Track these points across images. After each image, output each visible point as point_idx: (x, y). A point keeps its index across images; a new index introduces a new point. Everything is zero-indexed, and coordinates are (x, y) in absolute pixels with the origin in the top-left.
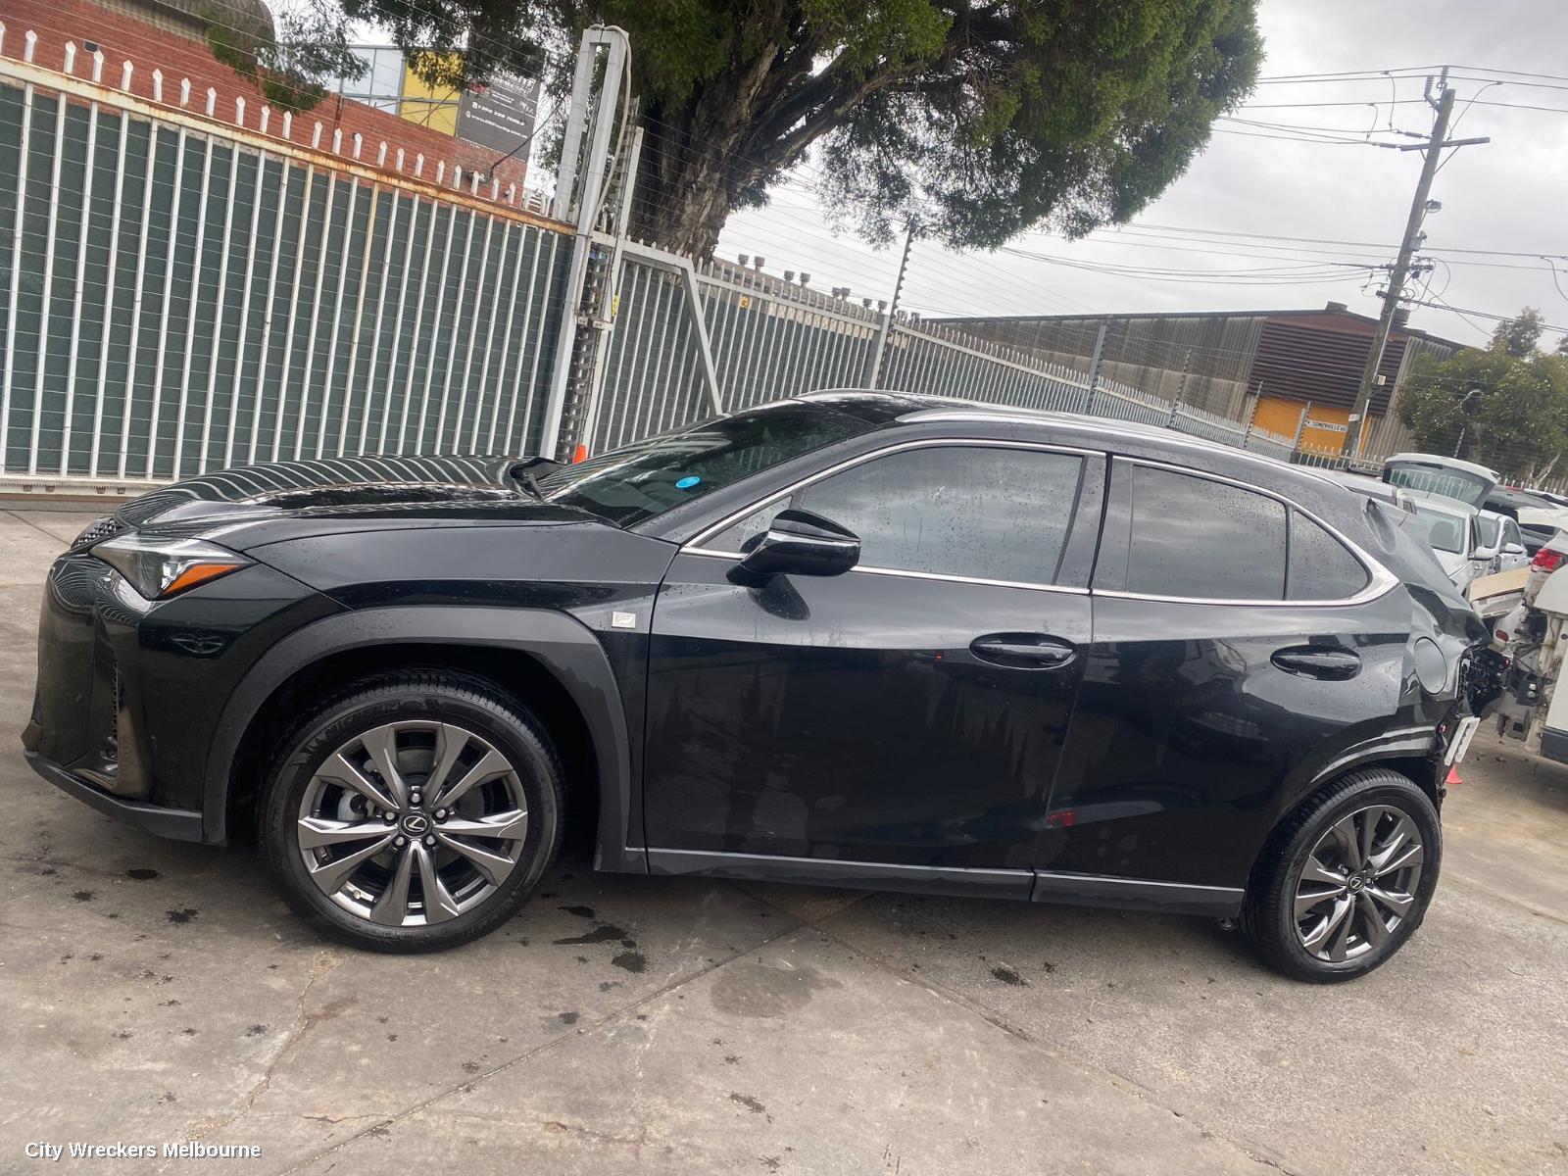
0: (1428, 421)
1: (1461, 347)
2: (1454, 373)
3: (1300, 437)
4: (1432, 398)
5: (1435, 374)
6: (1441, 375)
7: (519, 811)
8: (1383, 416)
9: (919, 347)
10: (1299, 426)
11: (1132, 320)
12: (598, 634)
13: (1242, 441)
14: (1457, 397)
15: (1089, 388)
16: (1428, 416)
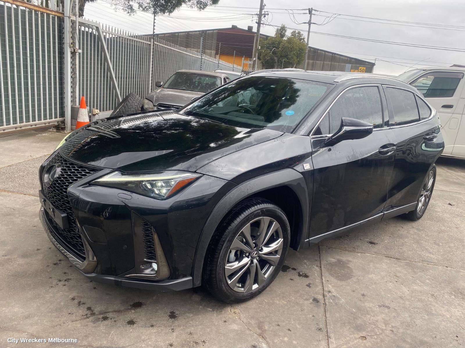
0: (265, 58)
1: (268, 36)
2: (269, 44)
3: (243, 66)
4: (264, 52)
5: (264, 44)
6: (266, 44)
7: (280, 239)
8: (252, 57)
9: (145, 45)
10: (242, 63)
11: (179, 34)
12: (302, 173)
13: (232, 69)
14: (270, 50)
15: (200, 57)
16: (264, 57)
